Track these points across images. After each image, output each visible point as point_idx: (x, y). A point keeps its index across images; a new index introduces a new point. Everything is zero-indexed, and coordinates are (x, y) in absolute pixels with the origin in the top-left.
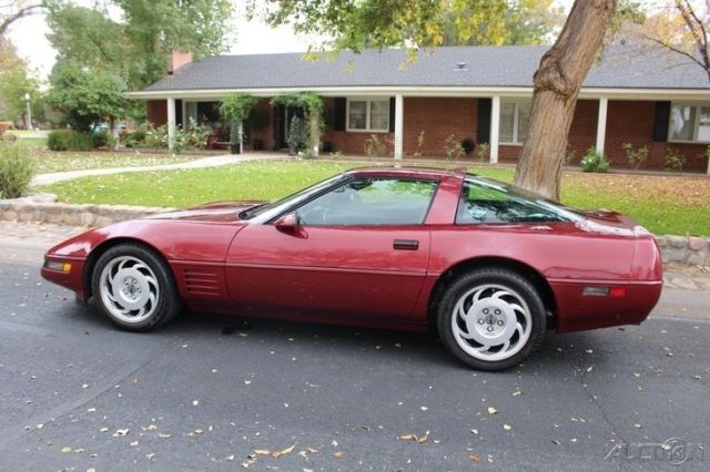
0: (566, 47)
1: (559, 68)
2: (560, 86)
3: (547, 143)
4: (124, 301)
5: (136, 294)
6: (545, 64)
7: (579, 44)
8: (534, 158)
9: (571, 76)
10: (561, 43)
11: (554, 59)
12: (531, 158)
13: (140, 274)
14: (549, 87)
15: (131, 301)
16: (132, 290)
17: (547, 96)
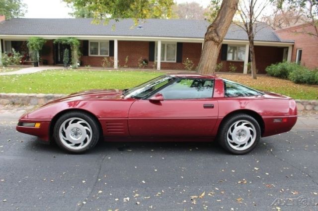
0: (219, 24)
1: (216, 32)
2: (217, 39)
3: (210, 62)
4: (72, 140)
5: (79, 135)
6: (210, 30)
7: (224, 22)
8: (205, 68)
9: (221, 35)
10: (216, 22)
11: (214, 28)
12: (204, 68)
13: (81, 126)
14: (212, 39)
15: (75, 139)
16: (76, 134)
17: (211, 43)
